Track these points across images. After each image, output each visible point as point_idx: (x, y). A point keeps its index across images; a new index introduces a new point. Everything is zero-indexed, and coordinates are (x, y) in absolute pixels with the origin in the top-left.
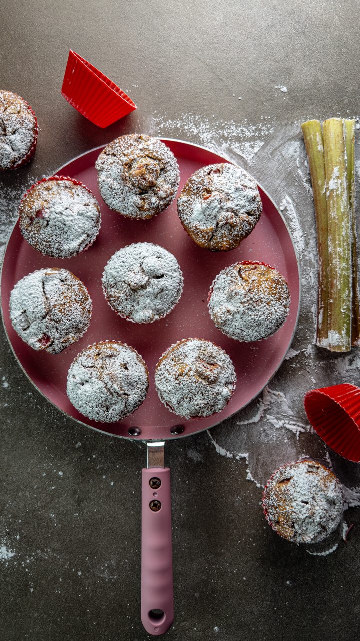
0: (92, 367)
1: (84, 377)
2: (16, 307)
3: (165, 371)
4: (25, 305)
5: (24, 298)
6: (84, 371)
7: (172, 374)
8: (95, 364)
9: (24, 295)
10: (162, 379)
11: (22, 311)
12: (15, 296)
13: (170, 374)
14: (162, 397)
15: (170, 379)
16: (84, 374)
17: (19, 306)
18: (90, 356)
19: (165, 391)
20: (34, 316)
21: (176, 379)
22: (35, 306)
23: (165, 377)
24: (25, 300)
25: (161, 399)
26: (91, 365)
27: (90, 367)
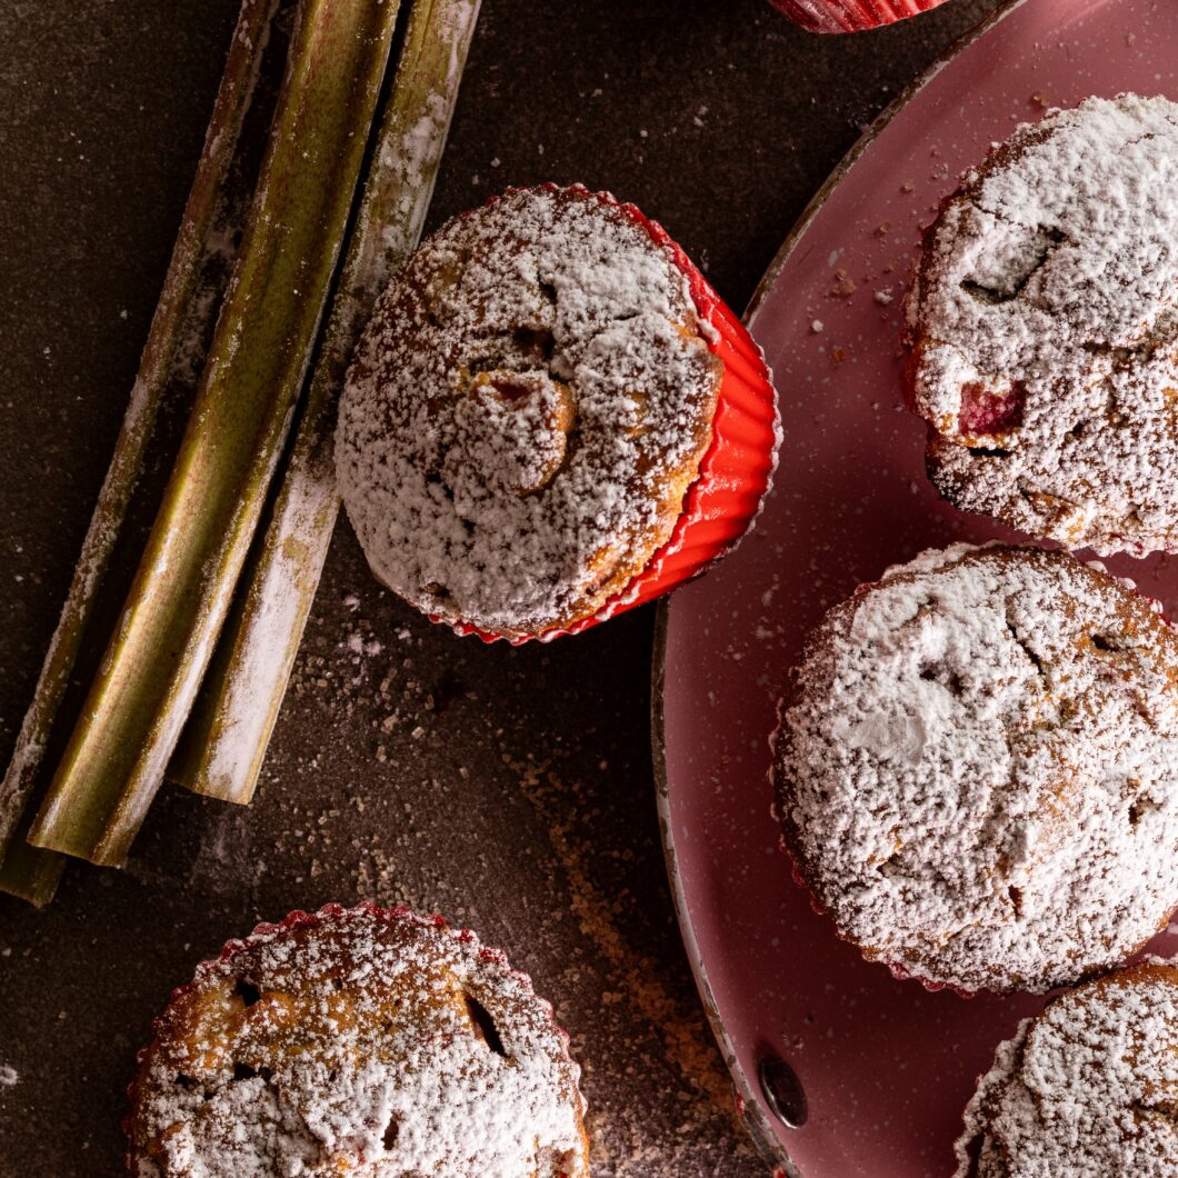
0: (1035, 659)
1: (966, 658)
2: (1049, 176)
3: (1123, 1028)
4: (1091, 216)
5: (1118, 190)
6: (992, 637)
7: (1140, 1070)
8: (1057, 660)
9: (1132, 183)
10: (1083, 1041)
11: (1051, 220)
12: (1094, 135)
13: (1132, 1061)
14: (992, 1097)
15: (1111, 1076)
16: (980, 649)
17: (1067, 191)
18: (1070, 612)
19: (1036, 1098)
20: (1073, 297)
22: (1122, 269)
23: (1099, 1047)
24: (1115, 204)
25: (975, 1102)
26: (1040, 650)
27: (1029, 651)
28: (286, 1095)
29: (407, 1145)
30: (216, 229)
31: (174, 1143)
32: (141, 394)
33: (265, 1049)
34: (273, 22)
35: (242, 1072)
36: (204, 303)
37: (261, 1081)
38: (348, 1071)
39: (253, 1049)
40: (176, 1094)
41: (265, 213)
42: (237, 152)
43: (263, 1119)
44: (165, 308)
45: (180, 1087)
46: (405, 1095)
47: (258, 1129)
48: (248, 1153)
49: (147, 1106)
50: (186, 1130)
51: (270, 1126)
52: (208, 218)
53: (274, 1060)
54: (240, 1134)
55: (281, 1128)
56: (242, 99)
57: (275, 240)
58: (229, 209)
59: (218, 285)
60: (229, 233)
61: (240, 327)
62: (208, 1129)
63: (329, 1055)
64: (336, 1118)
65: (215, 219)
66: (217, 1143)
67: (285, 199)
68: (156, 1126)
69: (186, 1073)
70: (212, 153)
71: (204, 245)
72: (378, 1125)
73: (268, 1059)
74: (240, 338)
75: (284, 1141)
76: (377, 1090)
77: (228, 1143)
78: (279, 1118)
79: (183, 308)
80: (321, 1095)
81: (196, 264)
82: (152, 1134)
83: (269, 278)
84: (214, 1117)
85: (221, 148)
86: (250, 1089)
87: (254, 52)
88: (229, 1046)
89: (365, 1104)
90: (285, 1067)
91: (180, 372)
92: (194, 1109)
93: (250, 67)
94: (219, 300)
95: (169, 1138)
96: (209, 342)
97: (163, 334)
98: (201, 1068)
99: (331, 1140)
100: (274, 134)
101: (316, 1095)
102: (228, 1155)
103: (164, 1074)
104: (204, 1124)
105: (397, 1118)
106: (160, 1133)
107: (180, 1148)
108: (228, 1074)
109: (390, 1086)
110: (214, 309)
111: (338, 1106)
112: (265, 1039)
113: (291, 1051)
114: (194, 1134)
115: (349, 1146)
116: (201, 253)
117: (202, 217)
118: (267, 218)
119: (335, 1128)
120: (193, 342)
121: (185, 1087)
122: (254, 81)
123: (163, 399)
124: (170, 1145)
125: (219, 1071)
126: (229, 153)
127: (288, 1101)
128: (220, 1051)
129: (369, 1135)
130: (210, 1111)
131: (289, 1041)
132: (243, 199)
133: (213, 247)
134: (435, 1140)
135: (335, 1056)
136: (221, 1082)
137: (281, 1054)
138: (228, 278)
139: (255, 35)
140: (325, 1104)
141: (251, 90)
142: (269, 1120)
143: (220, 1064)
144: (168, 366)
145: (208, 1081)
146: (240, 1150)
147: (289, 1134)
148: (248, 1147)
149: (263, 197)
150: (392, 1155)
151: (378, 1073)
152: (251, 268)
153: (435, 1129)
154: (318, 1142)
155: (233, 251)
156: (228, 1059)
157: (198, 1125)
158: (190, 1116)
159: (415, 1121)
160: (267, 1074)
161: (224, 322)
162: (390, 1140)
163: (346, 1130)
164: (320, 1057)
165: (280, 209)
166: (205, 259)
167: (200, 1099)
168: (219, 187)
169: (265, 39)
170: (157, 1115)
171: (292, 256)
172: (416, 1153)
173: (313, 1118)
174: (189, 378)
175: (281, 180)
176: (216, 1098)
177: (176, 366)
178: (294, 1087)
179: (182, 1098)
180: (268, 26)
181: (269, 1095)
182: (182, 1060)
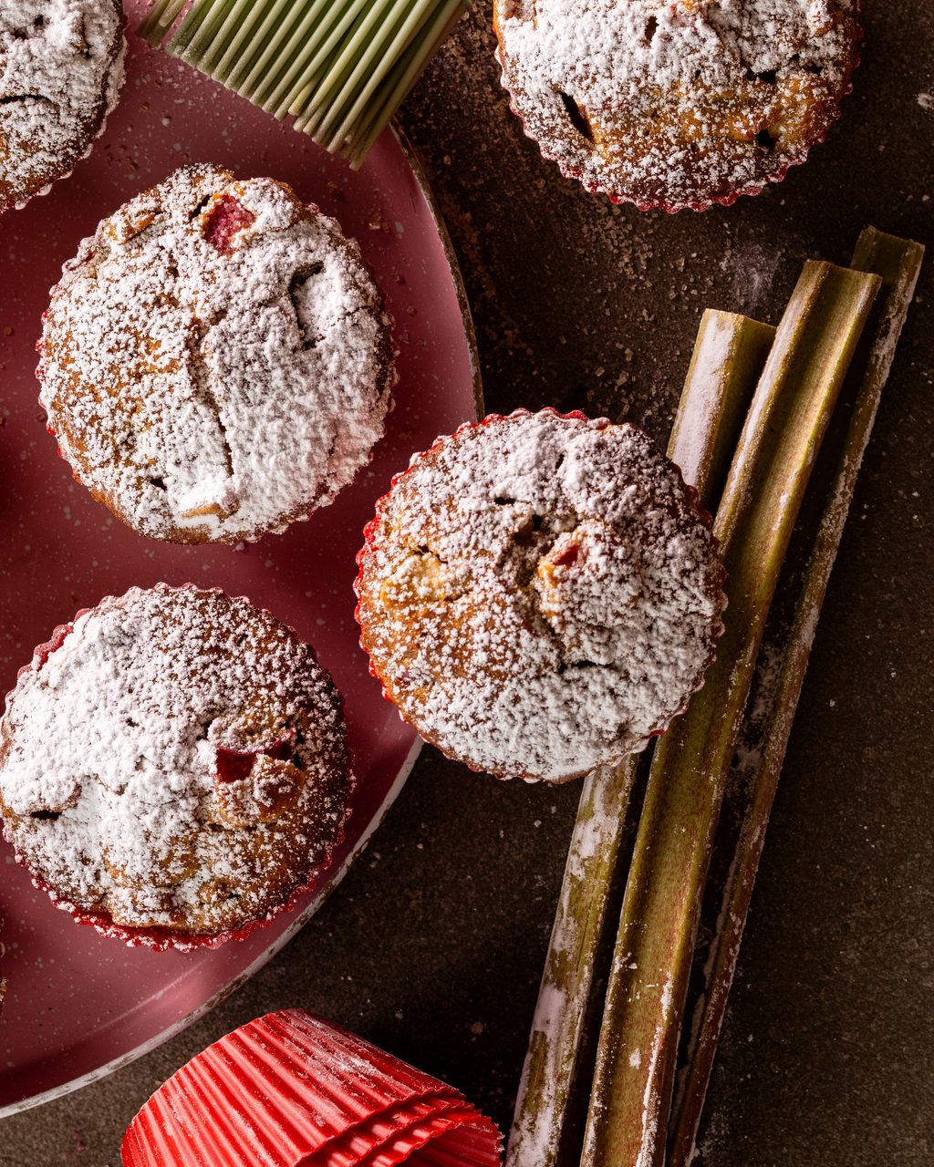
28: (735, 59)
29: (638, 21)
30: (753, 768)
31: (823, 20)
32: (807, 635)
33: (751, 96)
34: (715, 934)
35: (769, 77)
36: (760, 710)
37: (754, 69)
38: (685, 79)
39: (761, 96)
40: (821, 59)
41: (714, 783)
42: (738, 830)
43: (752, 40)
44: (791, 705)
45: (819, 64)
46: (640, 61)
47: (756, 32)
48: (764, 13)
49: (845, 49)
50: (813, 30)
51: (747, 34)
52: (760, 777)
53: (745, 86)
54: (770, 28)
55: (738, 32)
56: (737, 872)
57: (705, 762)
58: (743, 785)
59: (750, 724)
60: (743, 766)
61: (730, 692)
62: (796, 31)
63: (701, 91)
64: (694, 42)
65: (755, 777)
66: (789, 20)
67: (698, 794)
68: (837, 33)
69: (814, 76)
70: (759, 829)
71: (762, 756)
72: (662, 36)
73: (750, 88)
74: (730, 683)
75: (736, 22)
76: (662, 64)
77: (780, 20)
78: (740, 41)
79: (776, 705)
80: (707, 59)
81: (768, 740)
82: (840, 27)
83: (708, 731)
84: (791, 41)
85: (751, 833)
86: (763, 63)
87: (729, 910)
88: (780, 97)
89: (672, 53)
90: (736, 81)
91: (777, 654)
92: (807, 47)
93: (731, 898)
94: (748, 712)
95: (827, 24)
96: (756, 678)
97: (792, 684)
98: (802, 79)
99: (699, 23)
100: (709, 846)
101: (711, 59)
102: (780, 11)
103: (831, 74)
104: (799, 35)
105: (646, 42)
106: (834, 28)
107: (818, 16)
108: (781, 75)
109: (652, 68)
110: (752, 706)
111: (693, 51)
112: (752, 103)
113: (731, 94)
114: (807, 27)
115: (684, 20)
116: (764, 748)
117: (765, 778)
118: (712, 778)
119: (695, 33)
120: (767, 678)
121: (814, 65)
122: (728, 887)
123: (789, 632)
124: (826, 18)
125: (788, 77)
126: (744, 829)
127: (733, 54)
128: (788, 93)
129: (668, 28)
130: (794, 46)
131: (732, 102)
132: (733, 793)
133: (755, 754)
134: (615, 25)
135: (696, 90)
136: (786, 69)
137: (739, 92)
138: (741, 730)
139: (728, 924)
140: (703, 52)
141: (730, 879)
142: (748, 39)
143: (787, 83)
144: (786, 659)
145: (796, 69)
146: (770, 15)
147: (731, 28)
148: (764, 17)
149: (716, 795)
150: (650, 13)
151: (662, 78)
152: (724, 739)
153: (616, 34)
154: (709, 22)
155: (738, 752)
156: (781, 87)
157: (804, 34)
158: (810, 42)
159: (632, 39)
160: (750, 76)
161: (743, 695)
162: (651, 25)
163: (687, 32)
164: (708, 89)
165: (702, 784)
166: (761, 745)
167: (803, 55)
168: (752, 802)
169: (720, 920)
170: (836, 42)
171: (691, 750)
172: (631, 14)
173: (713, 41)
174: (769, 650)
175: (702, 809)
176: (790, 56)
177: (780, 659)
178: (729, 65)
179: (816, 55)
180: (718, 931)
181: (748, 59)
182: (818, 86)
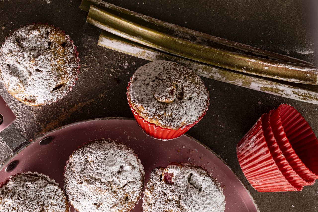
0: (124, 186)
1: (124, 174)
2: (211, 189)
3: (57, 202)
4: (204, 196)
5: (208, 201)
6: (128, 179)
7: (50, 205)
8: (124, 190)
9: (210, 204)
10: (55, 195)
11: (203, 189)
12: (218, 197)
13: (51, 204)
14: (45, 179)
15: (49, 200)
16: (126, 176)
17: (208, 192)
18: (132, 193)
19: (45, 186)
20: (189, 193)
21: (43, 205)
22: (194, 202)
23: (54, 198)
24: (206, 201)
25: (44, 175)
26: (125, 187)
27: (125, 185)
28: (45, 51)
29: (36, 73)
30: (201, 39)
31: (37, 31)
32: (171, 25)
33: (54, 48)
34: (238, 49)
35: (50, 44)
36: (188, 37)
37: (48, 47)
38: (50, 63)
39: (54, 46)
40: (46, 32)
41: (204, 48)
42: (215, 43)
43: (41, 47)
44: (187, 30)
45: (47, 32)
46: (45, 73)
47: (39, 46)
48: (35, 45)
49: (43, 26)
50: (39, 34)
51: (40, 48)
52: (203, 37)
53: (52, 49)
54: (38, 43)
55: (39, 51)
56: (224, 43)
57: (199, 49)
58: (205, 41)
59: (191, 39)
60: (200, 41)
61: (184, 43)
62: (39, 37)
63: (53, 59)
64: (41, 61)
65: (203, 39)
66: (37, 39)
67: (207, 51)
68: (40, 28)
69: (49, 33)
70: (215, 38)
71: (198, 37)
72: (40, 68)
73: (52, 48)
74: (182, 43)
75: (37, 51)
76: (46, 68)
77: (37, 41)
78: (41, 50)
79: (187, 33)
80: (45, 58)
81: (195, 35)
82: (38, 27)
83: (192, 48)
84: (41, 39)
85: (216, 40)
86: (46, 45)
87: (233, 46)
88: (54, 41)
89: (44, 66)
90: (50, 51)
91: (175, 32)
92: (43, 35)
93: (230, 45)
94: (188, 39)
95: (38, 30)
96: (181, 37)
97: (182, 29)
98: (50, 36)
99: (37, 59)
100: (218, 49)
101: (45, 57)
102: (35, 41)
103: (49, 30)
104: (40, 37)
105: (41, 71)
106: (39, 29)
107: (36, 32)
108: (49, 41)
109: (47, 70)
110: (187, 38)
111: (43, 61)
112: (55, 48)
113: (53, 52)
114: (38, 35)
115: (36, 63)
116: (197, 36)
117: (203, 36)
118: (203, 48)
119: (39, 60)
120: (181, 35)
121: (47, 33)
122: (228, 46)
123: (171, 29)
124: (36, 31)
125: (50, 39)
126: (215, 41)
127: (44, 52)
128: (53, 39)
129: (38, 66)
130: (43, 38)
131: (55, 52)
132: (207, 44)
133: (198, 38)
134: (37, 78)
135: (52, 60)
136: (48, 40)
137: (53, 51)
138: (192, 41)
139: (236, 46)
140: (44, 58)
141: (226, 45)
142: (41, 48)
143: (51, 40)
144: (177, 30)
145: (48, 37)
146: (35, 43)
147: (38, 52)
148: (36, 45)
149: (207, 47)
150: (35, 71)
151: (49, 68)
152: (194, 45)
153: (39, 78)
154: (37, 57)
155: (197, 42)
156: (52, 41)
157: (40, 36)
158: (42, 34)
159: (41, 75)
160: (49, 48)
161: (184, 40)
162: (37, 70)
163: (39, 62)
164: (52, 58)
165: (205, 50)
166: (196, 37)
167: (45, 36)
168: (209, 39)
169: (235, 48)
170: (42, 28)
171: (196, 53)
172: (35, 75)
173: (41, 56)
174: (175, 34)
175: (210, 50)
176: (45, 39)
177: (177, 32)
178: (47, 53)
179: (45, 33)
180: (238, 48)
181: (45, 48)
182: (52, 33)
